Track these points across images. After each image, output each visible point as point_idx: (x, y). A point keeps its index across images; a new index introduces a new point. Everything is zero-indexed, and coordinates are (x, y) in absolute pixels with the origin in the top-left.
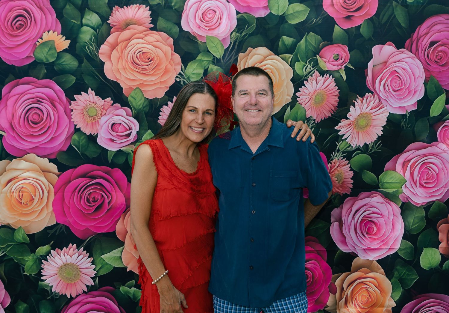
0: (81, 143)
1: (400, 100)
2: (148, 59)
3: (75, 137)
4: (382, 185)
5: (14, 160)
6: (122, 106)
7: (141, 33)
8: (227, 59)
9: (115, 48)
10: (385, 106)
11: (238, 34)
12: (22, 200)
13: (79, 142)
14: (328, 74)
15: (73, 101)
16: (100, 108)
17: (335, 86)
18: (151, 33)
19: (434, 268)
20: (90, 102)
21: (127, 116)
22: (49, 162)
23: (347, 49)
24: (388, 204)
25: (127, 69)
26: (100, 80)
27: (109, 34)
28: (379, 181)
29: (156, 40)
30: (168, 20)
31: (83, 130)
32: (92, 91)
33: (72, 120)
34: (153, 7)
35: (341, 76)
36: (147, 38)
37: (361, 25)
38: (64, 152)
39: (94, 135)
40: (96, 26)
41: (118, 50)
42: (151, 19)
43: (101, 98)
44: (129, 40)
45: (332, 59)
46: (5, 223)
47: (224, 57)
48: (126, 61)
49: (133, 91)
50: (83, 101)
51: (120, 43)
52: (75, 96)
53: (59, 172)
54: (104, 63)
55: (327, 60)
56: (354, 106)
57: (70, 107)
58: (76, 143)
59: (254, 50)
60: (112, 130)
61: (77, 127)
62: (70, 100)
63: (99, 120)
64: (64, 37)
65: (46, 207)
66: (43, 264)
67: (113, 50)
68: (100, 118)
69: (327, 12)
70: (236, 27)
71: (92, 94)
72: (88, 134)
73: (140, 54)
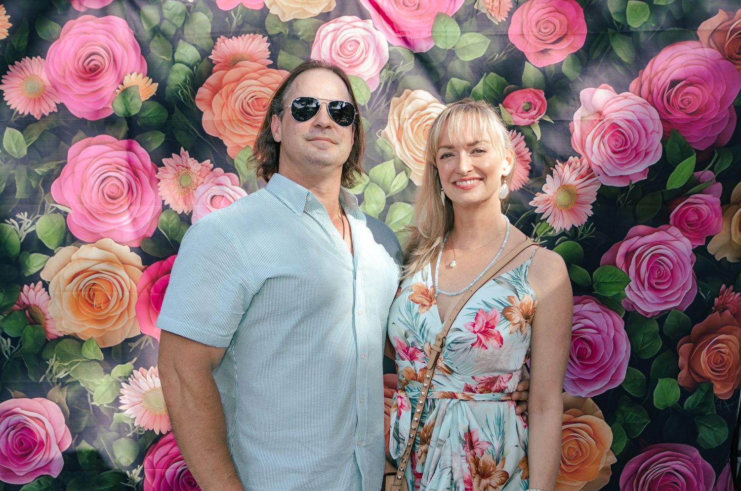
0: (170, 226)
1: (622, 165)
2: (264, 107)
3: (163, 217)
4: (598, 286)
5: (83, 246)
6: (225, 172)
7: (255, 71)
8: (374, 106)
9: (217, 92)
10: (596, 175)
11: (391, 72)
12: (93, 301)
13: (167, 224)
14: (515, 131)
15: (160, 167)
16: (196, 174)
17: (526, 147)
18: (269, 72)
19: (671, 407)
20: (183, 167)
21: (232, 185)
22: (131, 252)
23: (542, 95)
24: (606, 315)
25: (233, 120)
26: (196, 136)
27: (210, 73)
28: (594, 281)
29: (275, 81)
30: (291, 53)
31: (173, 207)
32: (185, 151)
33: (159, 194)
34: (272, 37)
35: (534, 133)
36: (263, 79)
37: (563, 61)
38: (149, 238)
39: (188, 214)
40: (192, 63)
41: (221, 95)
42: (270, 53)
43: (196, 161)
44: (238, 81)
45: (521, 110)
46: (69, 332)
47: (369, 104)
48: (233, 110)
49: (241, 151)
50: (174, 165)
51: (225, 85)
52: (164, 160)
53: (143, 265)
54: (202, 113)
55: (513, 111)
56: (552, 175)
57: (157, 176)
58: (165, 225)
59: (413, 94)
60: (211, 205)
61: (166, 204)
62: (156, 167)
63: (194, 191)
64: (151, 80)
65: (126, 312)
66: (122, 388)
67: (215, 94)
68: (195, 189)
69: (514, 45)
70: (388, 62)
71: (186, 156)
72: (179, 213)
73: (253, 101)
